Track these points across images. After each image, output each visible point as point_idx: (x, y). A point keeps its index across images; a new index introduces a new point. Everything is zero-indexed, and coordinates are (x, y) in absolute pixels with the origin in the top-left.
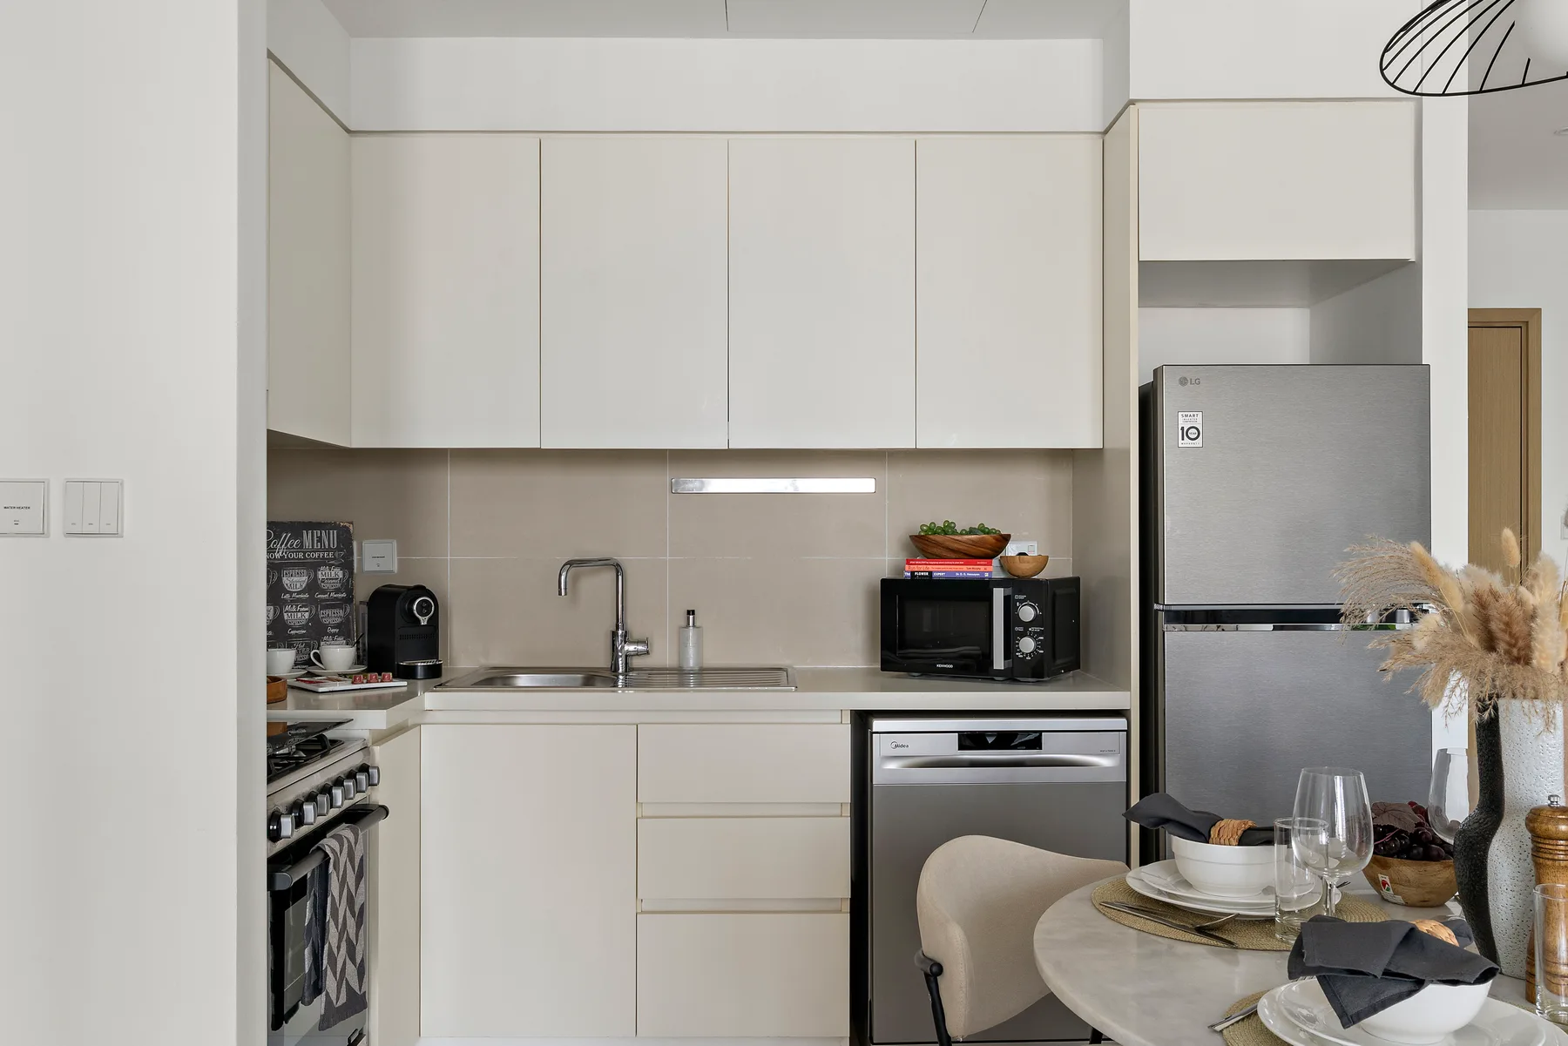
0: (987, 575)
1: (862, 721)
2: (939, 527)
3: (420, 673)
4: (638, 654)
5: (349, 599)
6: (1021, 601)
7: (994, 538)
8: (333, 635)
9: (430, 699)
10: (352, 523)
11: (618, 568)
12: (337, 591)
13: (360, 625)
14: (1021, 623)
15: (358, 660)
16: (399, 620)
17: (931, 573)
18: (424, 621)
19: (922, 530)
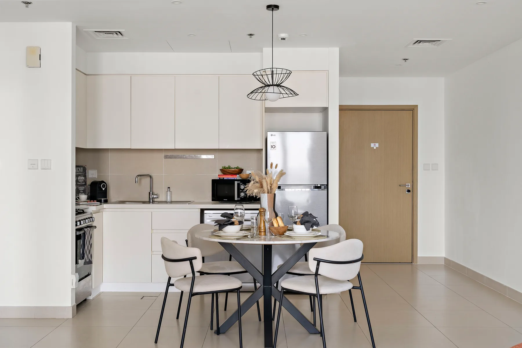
0: (236, 178)
1: (202, 211)
2: (227, 167)
3: (103, 201)
4: (156, 198)
5: (86, 184)
6: (241, 184)
7: (238, 170)
8: (82, 193)
9: (105, 206)
10: (86, 166)
11: (151, 177)
12: (83, 182)
13: (88, 190)
14: (241, 189)
15: (88, 199)
16: (98, 189)
17: (224, 178)
18: (104, 189)
19: (223, 168)
